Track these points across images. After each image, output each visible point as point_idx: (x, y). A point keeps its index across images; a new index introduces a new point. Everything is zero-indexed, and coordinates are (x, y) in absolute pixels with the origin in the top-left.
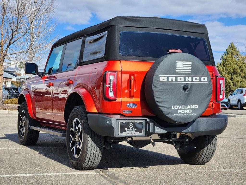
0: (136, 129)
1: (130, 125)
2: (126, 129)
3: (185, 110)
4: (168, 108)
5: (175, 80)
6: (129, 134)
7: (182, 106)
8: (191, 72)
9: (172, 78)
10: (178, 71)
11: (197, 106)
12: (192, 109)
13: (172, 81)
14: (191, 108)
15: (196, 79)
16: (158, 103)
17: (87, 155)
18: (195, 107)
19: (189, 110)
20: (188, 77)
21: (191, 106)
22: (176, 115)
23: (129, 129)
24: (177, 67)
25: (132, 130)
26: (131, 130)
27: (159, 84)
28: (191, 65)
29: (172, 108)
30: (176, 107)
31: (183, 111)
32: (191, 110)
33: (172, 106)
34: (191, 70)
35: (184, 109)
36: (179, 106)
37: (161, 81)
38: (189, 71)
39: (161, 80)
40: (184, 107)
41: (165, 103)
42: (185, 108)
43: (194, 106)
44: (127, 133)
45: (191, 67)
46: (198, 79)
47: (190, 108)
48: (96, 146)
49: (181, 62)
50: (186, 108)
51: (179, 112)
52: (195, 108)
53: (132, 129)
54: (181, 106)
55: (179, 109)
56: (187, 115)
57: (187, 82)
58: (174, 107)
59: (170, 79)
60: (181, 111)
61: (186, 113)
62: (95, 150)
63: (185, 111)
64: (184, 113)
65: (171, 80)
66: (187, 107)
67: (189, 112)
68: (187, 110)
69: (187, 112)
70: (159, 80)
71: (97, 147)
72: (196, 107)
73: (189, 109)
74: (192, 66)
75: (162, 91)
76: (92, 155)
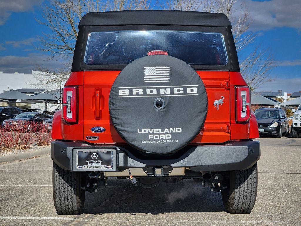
0: (102, 161)
1: (93, 155)
2: (88, 161)
3: (161, 135)
4: (132, 132)
5: (142, 94)
6: (91, 168)
7: (155, 130)
8: (169, 81)
9: (138, 91)
10: (146, 80)
11: (181, 129)
12: (172, 134)
13: (138, 94)
14: (171, 132)
15: (178, 91)
16: (117, 125)
17: (56, 194)
18: (177, 130)
19: (166, 135)
20: (165, 88)
21: (171, 129)
22: (145, 142)
23: (92, 161)
24: (146, 74)
25: (96, 163)
26: (94, 163)
27: (117, 99)
28: (169, 72)
29: (137, 132)
30: (145, 131)
31: (156, 137)
32: (170, 135)
33: (138, 130)
34: (169, 79)
35: (159, 134)
36: (149, 129)
37: (119, 96)
38: (166, 80)
39: (120, 94)
40: (159, 130)
41: (127, 126)
42: (160, 132)
43: (175, 129)
44: (89, 166)
45: (168, 74)
46: (181, 91)
47: (169, 132)
48: (66, 183)
49: (151, 67)
50: (163, 132)
51: (149, 138)
52: (177, 132)
53: (96, 161)
54: (153, 130)
55: (149, 133)
56: (164, 142)
57: (162, 95)
58: (141, 131)
59: (135, 92)
60: (153, 137)
61: (162, 139)
62: (66, 188)
63: (161, 137)
64: (159, 140)
65: (136, 94)
66: (163, 130)
67: (167, 138)
68: (164, 135)
69: (164, 138)
70: (118, 94)
71: (68, 185)
72: (179, 130)
73: (167, 133)
74: (171, 72)
75: (123, 109)
76: (62, 195)
